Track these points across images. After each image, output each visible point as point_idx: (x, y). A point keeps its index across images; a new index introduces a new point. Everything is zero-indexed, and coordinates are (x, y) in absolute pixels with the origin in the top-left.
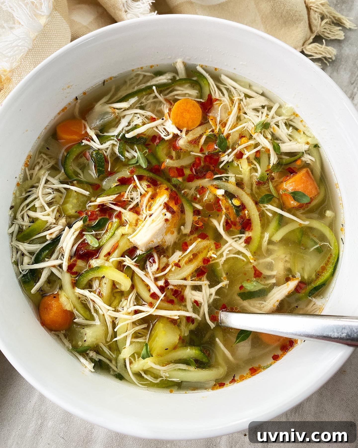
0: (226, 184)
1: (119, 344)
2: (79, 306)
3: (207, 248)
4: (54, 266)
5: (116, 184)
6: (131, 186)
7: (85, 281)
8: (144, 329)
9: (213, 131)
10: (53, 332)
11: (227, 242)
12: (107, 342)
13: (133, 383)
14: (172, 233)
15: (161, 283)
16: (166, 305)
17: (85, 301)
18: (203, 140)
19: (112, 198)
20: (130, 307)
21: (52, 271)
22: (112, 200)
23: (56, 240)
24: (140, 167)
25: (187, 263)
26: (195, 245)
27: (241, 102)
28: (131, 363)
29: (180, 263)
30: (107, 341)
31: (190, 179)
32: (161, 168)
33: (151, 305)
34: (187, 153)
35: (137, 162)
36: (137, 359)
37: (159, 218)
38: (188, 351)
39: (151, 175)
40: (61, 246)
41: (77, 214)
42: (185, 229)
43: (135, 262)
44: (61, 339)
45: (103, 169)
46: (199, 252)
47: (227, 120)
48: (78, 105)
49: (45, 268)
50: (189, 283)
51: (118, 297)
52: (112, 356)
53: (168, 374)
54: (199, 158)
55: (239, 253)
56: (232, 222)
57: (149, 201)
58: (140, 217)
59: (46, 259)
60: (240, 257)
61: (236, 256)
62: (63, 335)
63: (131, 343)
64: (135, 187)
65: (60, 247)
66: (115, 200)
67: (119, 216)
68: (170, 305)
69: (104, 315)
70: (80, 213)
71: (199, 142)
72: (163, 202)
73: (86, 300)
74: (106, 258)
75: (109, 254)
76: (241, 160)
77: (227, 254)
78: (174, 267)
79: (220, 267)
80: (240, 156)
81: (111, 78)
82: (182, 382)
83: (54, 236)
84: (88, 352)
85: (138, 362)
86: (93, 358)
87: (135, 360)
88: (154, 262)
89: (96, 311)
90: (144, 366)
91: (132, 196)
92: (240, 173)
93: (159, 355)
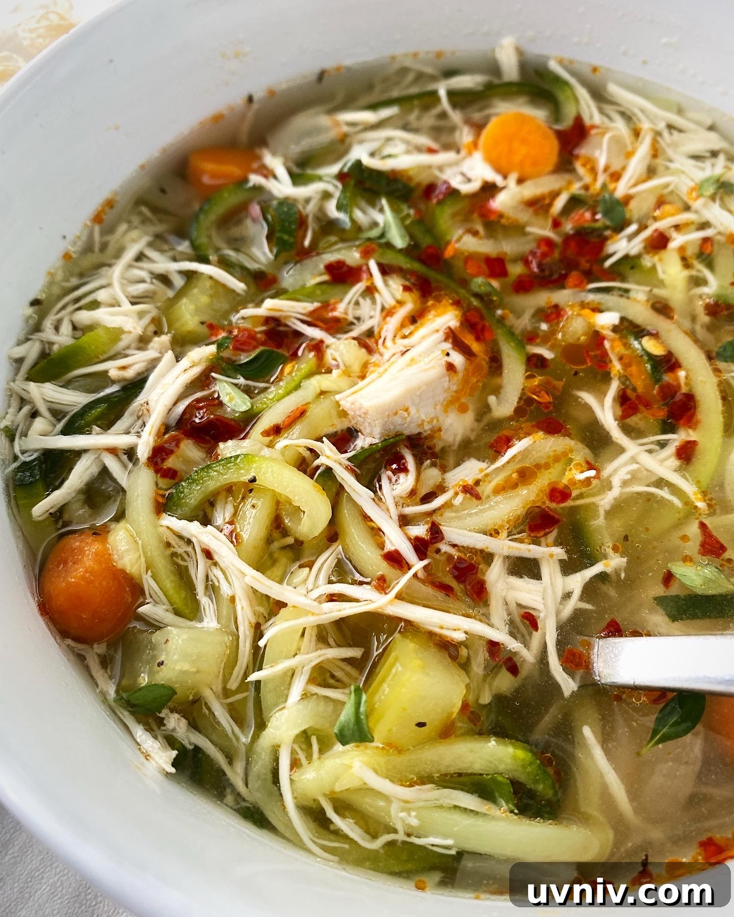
0: (623, 301)
1: (267, 696)
2: (162, 565)
3: (563, 458)
4: (113, 451)
5: (319, 279)
6: (360, 287)
7: (193, 495)
8: (349, 661)
9: (586, 188)
10: (69, 642)
11: (622, 450)
12: (226, 693)
13: (295, 842)
14: (463, 409)
15: (420, 530)
16: (428, 591)
17: (183, 559)
18: (559, 204)
19: (304, 308)
20: (316, 586)
21: (105, 464)
22: (304, 312)
23: (135, 386)
24: (389, 246)
25: (498, 490)
26: (526, 445)
27: (659, 139)
28: (295, 764)
29: (479, 489)
30: (228, 686)
31: (523, 286)
32: (442, 253)
33: (382, 584)
34: (518, 229)
35: (383, 235)
36: (316, 755)
37: (432, 356)
38: (490, 744)
39: (417, 266)
40: (146, 400)
41: (204, 330)
42: (499, 403)
43: (349, 459)
44: (87, 669)
45: (292, 240)
46: (538, 467)
47: (624, 168)
48: (250, 115)
49: (85, 451)
50: (503, 546)
51: (283, 560)
52: (238, 739)
53: (416, 817)
54: (548, 242)
55: (660, 483)
56: (638, 397)
57: (402, 326)
58: (375, 358)
59: (95, 427)
60: (664, 493)
61: (653, 490)
62: (97, 660)
63: (305, 696)
64: (370, 291)
65: (142, 402)
66: (312, 313)
67: (318, 347)
68: (440, 595)
69: (233, 599)
70: (213, 328)
71: (550, 205)
72: (446, 326)
73: (186, 556)
74: (267, 439)
75: (277, 430)
76: (664, 254)
77: (625, 483)
78: (460, 497)
79: (599, 521)
80: (659, 242)
81: (338, 69)
82: (461, 854)
83: (130, 373)
84: (162, 715)
85: (318, 762)
86: (174, 734)
87: (309, 757)
88: (405, 470)
89: (212, 589)
90: (337, 778)
91: (358, 313)
92: (661, 284)
93: (394, 747)
